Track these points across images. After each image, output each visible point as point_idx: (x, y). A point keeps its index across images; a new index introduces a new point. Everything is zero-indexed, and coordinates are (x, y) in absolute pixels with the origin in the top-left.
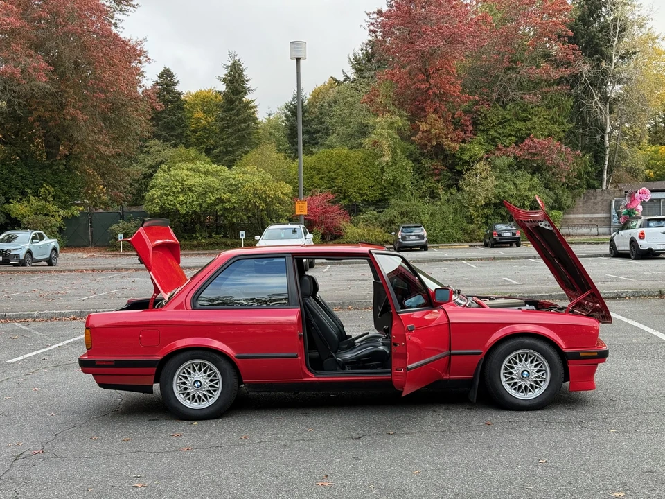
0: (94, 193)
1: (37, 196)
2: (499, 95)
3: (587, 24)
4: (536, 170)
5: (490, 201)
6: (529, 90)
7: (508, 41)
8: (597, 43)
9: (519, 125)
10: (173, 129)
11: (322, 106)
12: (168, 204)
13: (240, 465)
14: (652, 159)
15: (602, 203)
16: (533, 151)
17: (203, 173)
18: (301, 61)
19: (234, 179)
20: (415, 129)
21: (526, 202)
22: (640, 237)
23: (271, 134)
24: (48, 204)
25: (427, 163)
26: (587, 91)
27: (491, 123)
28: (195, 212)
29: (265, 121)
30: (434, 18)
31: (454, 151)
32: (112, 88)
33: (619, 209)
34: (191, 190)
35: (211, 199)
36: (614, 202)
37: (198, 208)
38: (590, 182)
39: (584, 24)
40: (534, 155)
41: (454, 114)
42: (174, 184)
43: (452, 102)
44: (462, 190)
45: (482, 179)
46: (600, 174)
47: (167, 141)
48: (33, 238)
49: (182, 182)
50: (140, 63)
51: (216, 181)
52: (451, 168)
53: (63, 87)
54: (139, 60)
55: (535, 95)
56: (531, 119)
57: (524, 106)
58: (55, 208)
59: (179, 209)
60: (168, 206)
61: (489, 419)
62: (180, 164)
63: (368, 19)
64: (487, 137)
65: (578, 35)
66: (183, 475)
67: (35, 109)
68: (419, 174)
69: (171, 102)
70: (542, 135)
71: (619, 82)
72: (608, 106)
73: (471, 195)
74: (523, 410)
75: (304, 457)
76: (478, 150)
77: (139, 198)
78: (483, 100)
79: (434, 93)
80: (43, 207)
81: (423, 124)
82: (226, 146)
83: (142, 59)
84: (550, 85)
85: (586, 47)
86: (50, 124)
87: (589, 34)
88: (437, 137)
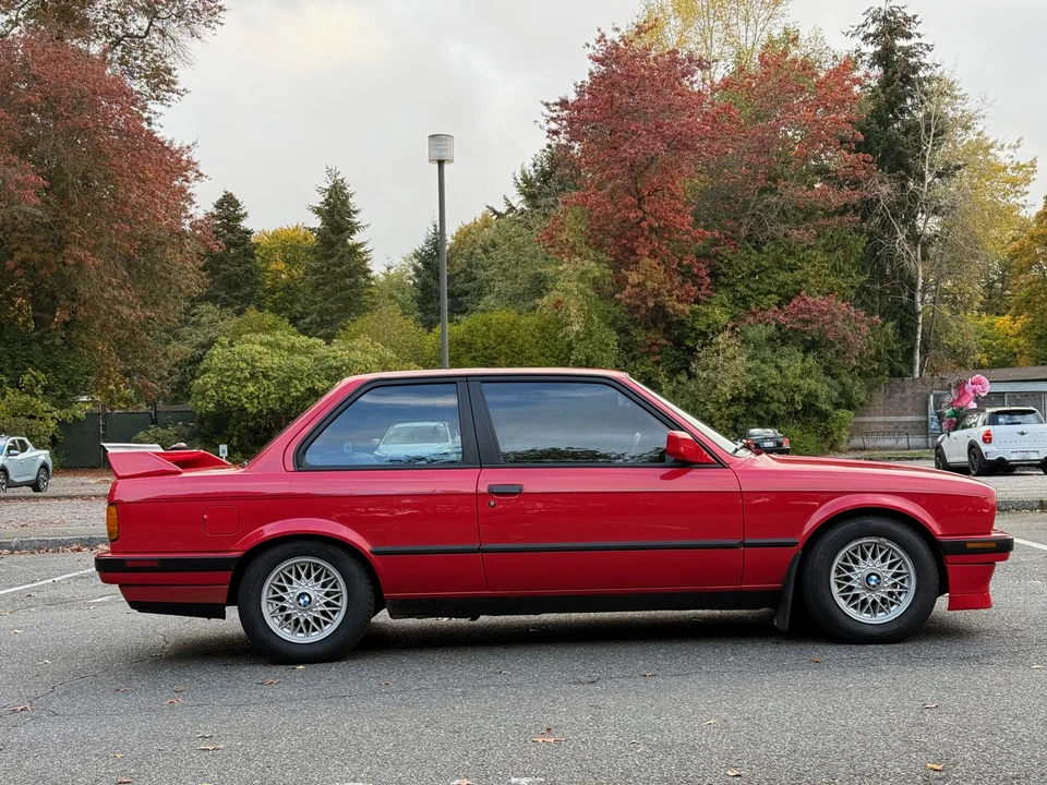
0: (109, 384)
1: (18, 387)
2: (751, 230)
3: (884, 123)
4: (810, 346)
5: (740, 393)
6: (797, 223)
7: (764, 148)
8: (900, 152)
9: (784, 276)
10: (237, 286)
11: (472, 253)
12: (229, 398)
13: (388, 719)
14: (984, 337)
15: (914, 399)
16: (805, 316)
17: (285, 350)
18: (446, 166)
19: (334, 358)
20: (621, 283)
21: (796, 396)
22: (984, 440)
23: (391, 297)
24: (34, 399)
25: (639, 335)
26: (886, 226)
27: (739, 274)
28: (272, 411)
29: (382, 278)
30: (650, 110)
31: (683, 317)
32: (142, 216)
33: (940, 408)
34: (266, 376)
35: (297, 391)
36: (932, 397)
37: (278, 405)
38: (894, 364)
39: (880, 123)
40: (807, 322)
41: (681, 260)
42: (238, 366)
43: (678, 241)
44: (695, 377)
45: (726, 359)
46: (909, 354)
47: (226, 306)
48: (10, 448)
49: (251, 363)
50: (187, 181)
51: (304, 362)
52: (678, 343)
53: (64, 214)
54: (185, 176)
55: (807, 230)
56: (800, 268)
57: (790, 246)
58: (46, 406)
59: (246, 405)
60: (229, 401)
61: (815, 656)
62: (249, 336)
63: (547, 112)
64: (734, 296)
65: (871, 140)
66: (288, 734)
67: (18, 249)
68: (628, 352)
69: (235, 245)
70: (819, 292)
71: (935, 212)
72: (919, 249)
73: (710, 384)
74: (871, 643)
75: (501, 707)
76: (720, 315)
77: (181, 396)
78: (726, 238)
79: (650, 225)
80: (27, 403)
81: (633, 273)
82: (320, 313)
83: (191, 175)
84: (829, 215)
85: (883, 158)
86: (42, 272)
87: (888, 139)
88: (656, 294)
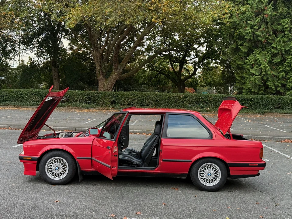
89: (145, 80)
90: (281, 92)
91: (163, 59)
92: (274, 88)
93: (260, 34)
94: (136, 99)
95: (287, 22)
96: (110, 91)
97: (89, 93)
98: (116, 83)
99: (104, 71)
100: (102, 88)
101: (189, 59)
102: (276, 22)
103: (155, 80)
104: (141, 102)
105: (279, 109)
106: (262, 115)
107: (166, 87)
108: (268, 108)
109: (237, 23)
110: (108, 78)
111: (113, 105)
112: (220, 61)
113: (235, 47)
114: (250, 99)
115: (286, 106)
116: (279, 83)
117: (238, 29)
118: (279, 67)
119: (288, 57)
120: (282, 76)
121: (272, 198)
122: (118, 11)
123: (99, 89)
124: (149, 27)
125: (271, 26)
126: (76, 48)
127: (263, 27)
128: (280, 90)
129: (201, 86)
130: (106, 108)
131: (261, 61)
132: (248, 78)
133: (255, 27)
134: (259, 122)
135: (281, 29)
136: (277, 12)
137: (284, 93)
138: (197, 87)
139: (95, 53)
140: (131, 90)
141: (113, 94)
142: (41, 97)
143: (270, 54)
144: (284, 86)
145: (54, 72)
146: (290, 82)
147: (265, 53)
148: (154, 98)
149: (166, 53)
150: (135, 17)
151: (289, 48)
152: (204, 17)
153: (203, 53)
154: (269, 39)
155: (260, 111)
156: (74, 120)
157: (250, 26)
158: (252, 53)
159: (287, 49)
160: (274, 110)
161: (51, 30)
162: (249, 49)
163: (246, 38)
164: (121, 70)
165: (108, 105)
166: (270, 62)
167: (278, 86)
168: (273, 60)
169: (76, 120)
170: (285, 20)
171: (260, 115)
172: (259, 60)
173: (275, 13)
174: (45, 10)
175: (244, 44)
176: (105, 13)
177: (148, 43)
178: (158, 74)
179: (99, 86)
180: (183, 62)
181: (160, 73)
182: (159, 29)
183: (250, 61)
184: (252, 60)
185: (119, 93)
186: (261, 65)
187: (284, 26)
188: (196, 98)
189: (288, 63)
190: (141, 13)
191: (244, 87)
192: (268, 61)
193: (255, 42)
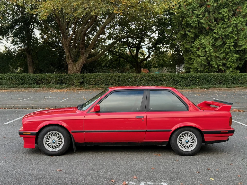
89: (107, 63)
90: (222, 70)
91: (122, 45)
92: (217, 66)
93: (204, 22)
94: (101, 79)
95: (226, 11)
96: (78, 73)
97: (61, 76)
98: (83, 66)
99: (73, 56)
100: (71, 71)
101: (143, 44)
102: (217, 11)
103: (115, 63)
104: (106, 82)
105: (221, 84)
106: (207, 90)
107: (125, 69)
108: (212, 84)
109: (185, 13)
110: (76, 62)
111: (82, 85)
112: (169, 46)
113: (183, 33)
114: (197, 77)
115: (226, 82)
116: (221, 62)
117: (185, 18)
118: (220, 49)
119: (227, 40)
120: (223, 57)
121: (242, 159)
122: (84, 4)
123: (69, 72)
124: (110, 18)
125: (213, 15)
126: (46, 37)
127: (206, 16)
128: (221, 68)
129: (154, 67)
130: (76, 88)
131: (206, 45)
132: (195, 59)
133: (200, 16)
134: (207, 96)
135: (221, 17)
136: (218, 3)
137: (224, 71)
138: (151, 68)
139: (64, 41)
140: (95, 72)
141: (82, 76)
142: (18, 80)
143: (213, 38)
144: (224, 65)
145: (28, 58)
146: (229, 61)
147: (208, 38)
148: (117, 78)
149: (125, 40)
150: (99, 9)
151: (228, 33)
152: (158, 8)
153: (155, 39)
154: (212, 26)
155: (206, 86)
156: (51, 99)
157: (195, 15)
158: (198, 38)
159: (226, 34)
160: (217, 85)
161: (24, 22)
162: (195, 34)
163: (192, 26)
164: (87, 55)
165: (78, 85)
166: (213, 45)
167: (220, 65)
168: (215, 43)
169: (52, 99)
170: (224, 10)
171: (205, 90)
172: (204, 43)
173: (216, 4)
174: (20, 4)
175: (191, 31)
176: (73, 6)
177: (109, 32)
178: (118, 58)
179: (69, 69)
180: (138, 47)
181: (120, 57)
182: (118, 19)
183: (196, 44)
184: (198, 44)
185: (87, 75)
186: (205, 48)
187: (224, 14)
188: (152, 78)
189: (228, 46)
190: (104, 6)
191: (192, 67)
192: (211, 45)
193: (200, 29)
